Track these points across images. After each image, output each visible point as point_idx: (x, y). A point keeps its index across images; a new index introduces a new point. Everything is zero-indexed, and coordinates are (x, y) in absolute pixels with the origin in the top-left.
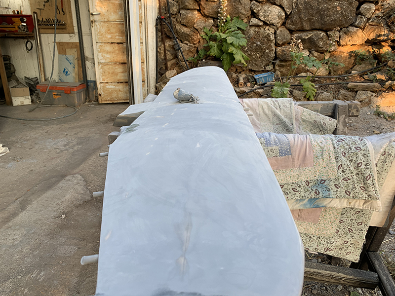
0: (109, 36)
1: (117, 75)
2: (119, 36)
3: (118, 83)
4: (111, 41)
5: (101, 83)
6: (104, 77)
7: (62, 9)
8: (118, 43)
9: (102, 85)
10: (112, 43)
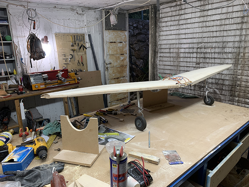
0: (114, 75)
1: (117, 96)
2: (118, 74)
3: (117, 101)
4: (114, 77)
5: (109, 102)
6: (111, 99)
7: (82, 62)
8: (117, 78)
9: (110, 104)
10: (115, 79)
